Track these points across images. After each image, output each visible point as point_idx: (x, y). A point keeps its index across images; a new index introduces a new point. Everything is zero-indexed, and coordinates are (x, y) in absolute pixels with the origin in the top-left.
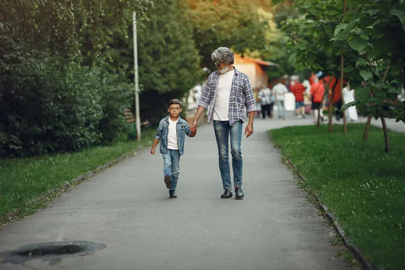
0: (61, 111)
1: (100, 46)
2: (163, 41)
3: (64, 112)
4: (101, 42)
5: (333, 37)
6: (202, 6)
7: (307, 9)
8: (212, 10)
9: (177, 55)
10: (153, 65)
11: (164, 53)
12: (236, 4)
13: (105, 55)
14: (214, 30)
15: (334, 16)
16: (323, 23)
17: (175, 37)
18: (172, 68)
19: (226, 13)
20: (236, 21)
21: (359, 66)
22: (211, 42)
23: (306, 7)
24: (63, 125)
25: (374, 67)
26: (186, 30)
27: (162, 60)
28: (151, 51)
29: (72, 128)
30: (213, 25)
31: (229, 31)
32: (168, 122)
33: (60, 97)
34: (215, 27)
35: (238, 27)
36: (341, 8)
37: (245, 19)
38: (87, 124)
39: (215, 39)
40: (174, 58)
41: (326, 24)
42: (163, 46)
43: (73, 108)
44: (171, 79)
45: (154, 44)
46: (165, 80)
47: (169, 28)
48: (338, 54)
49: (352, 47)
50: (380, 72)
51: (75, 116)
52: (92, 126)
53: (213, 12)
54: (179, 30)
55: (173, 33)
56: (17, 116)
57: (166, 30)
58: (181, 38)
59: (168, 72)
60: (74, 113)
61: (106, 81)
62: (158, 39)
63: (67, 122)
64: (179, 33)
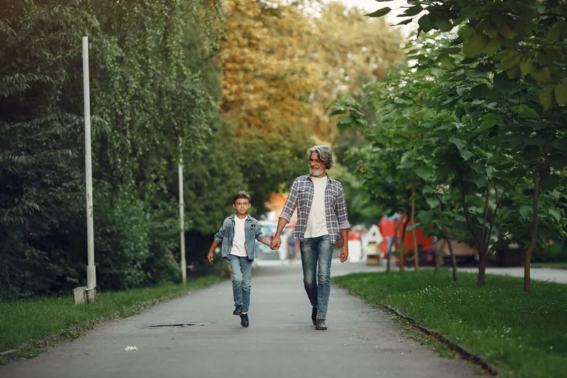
0: (109, 246)
1: (153, 176)
2: (208, 173)
3: (112, 248)
4: (155, 172)
5: (400, 164)
6: (247, 134)
7: (374, 137)
8: (260, 138)
9: (223, 190)
10: (194, 202)
11: (208, 187)
12: (289, 131)
13: (159, 185)
14: (262, 162)
15: (401, 144)
16: (390, 151)
17: (222, 169)
18: (217, 205)
19: (277, 142)
20: (288, 152)
21: (426, 193)
22: (259, 176)
23: (373, 135)
24: (110, 262)
25: (441, 195)
26: (233, 161)
27: (205, 197)
28: (194, 186)
29: (120, 265)
30: (262, 156)
31: (280, 164)
32: (233, 221)
33: (109, 231)
34: (263, 159)
35: (291, 158)
36: (408, 136)
37: (300, 149)
38: (134, 263)
39: (263, 173)
40: (220, 193)
41: (393, 153)
42: (207, 179)
43: (121, 244)
44: (217, 217)
45: (197, 177)
46: (209, 219)
47: (214, 159)
48: (408, 187)
49: (419, 175)
50: (447, 201)
51: (123, 252)
52: (139, 264)
53: (261, 141)
54: (227, 161)
55: (219, 165)
56: (62, 251)
57: (211, 161)
58: (228, 170)
59: (213, 211)
60: (121, 249)
61: (150, 217)
62: (202, 171)
63: (114, 259)
64: (225, 164)
